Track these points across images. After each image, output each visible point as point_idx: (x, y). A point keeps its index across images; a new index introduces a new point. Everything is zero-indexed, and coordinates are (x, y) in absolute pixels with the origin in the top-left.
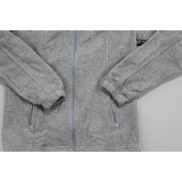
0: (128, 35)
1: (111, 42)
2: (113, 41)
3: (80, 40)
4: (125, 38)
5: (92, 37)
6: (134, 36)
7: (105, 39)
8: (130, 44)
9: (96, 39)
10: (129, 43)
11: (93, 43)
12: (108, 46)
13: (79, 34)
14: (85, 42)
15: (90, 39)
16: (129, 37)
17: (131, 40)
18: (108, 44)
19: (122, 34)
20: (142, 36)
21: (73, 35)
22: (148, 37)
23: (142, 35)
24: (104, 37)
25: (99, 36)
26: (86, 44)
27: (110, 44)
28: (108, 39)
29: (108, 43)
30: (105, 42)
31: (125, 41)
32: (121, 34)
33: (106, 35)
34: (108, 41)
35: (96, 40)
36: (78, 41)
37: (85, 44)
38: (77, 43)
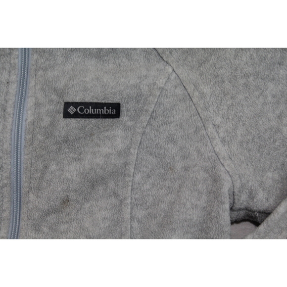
0: (200, 193)
1: (140, 213)
2: (149, 210)
3: (30, 206)
4: (189, 205)
5: (73, 196)
6: (223, 203)
7: (121, 201)
8: (208, 227)
9: (88, 201)
10: (204, 226)
11: (79, 216)
12: (132, 227)
13: (26, 184)
14: (48, 213)
15: (66, 201)
16: (202, 203)
17: (210, 214)
18: (132, 218)
19: (180, 186)
20: (251, 196)
21: (5, 189)
22: (271, 201)
23: (251, 193)
24: (116, 195)
25: (100, 189)
26: (52, 218)
27: (138, 221)
28: (129, 201)
29: (128, 216)
30: (120, 211)
31: (188, 217)
32: (176, 185)
33: (123, 188)
34: (132, 209)
35: (87, 206)
36: (24, 210)
37: (48, 218)
38: (22, 216)
